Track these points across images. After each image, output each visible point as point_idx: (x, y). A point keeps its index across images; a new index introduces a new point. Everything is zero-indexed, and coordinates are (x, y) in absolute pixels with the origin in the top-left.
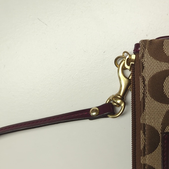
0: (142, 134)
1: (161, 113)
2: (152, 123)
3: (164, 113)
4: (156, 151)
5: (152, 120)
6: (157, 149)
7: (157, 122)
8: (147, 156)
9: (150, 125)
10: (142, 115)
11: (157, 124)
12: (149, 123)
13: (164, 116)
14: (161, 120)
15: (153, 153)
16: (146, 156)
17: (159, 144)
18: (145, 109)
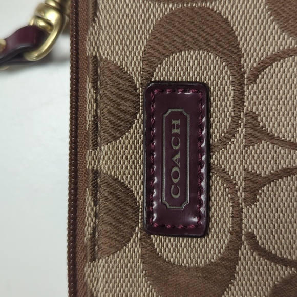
0: (90, 92)
1: (141, 27)
2: (117, 53)
3: (150, 27)
4: (129, 136)
5: (117, 48)
6: (131, 131)
7: (130, 53)
8: (103, 148)
9: (110, 60)
10: (89, 33)
11: (130, 58)
12: (108, 54)
13: (151, 35)
14: (142, 47)
15: (121, 142)
16: (101, 149)
17: (138, 116)
18: (97, 17)
